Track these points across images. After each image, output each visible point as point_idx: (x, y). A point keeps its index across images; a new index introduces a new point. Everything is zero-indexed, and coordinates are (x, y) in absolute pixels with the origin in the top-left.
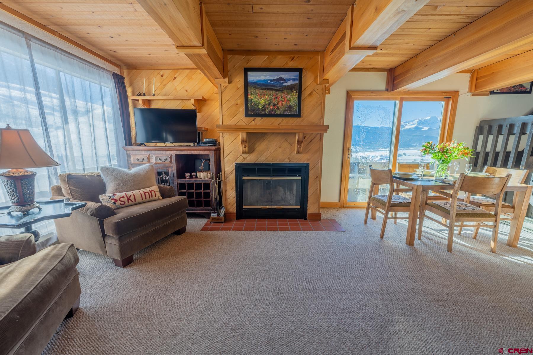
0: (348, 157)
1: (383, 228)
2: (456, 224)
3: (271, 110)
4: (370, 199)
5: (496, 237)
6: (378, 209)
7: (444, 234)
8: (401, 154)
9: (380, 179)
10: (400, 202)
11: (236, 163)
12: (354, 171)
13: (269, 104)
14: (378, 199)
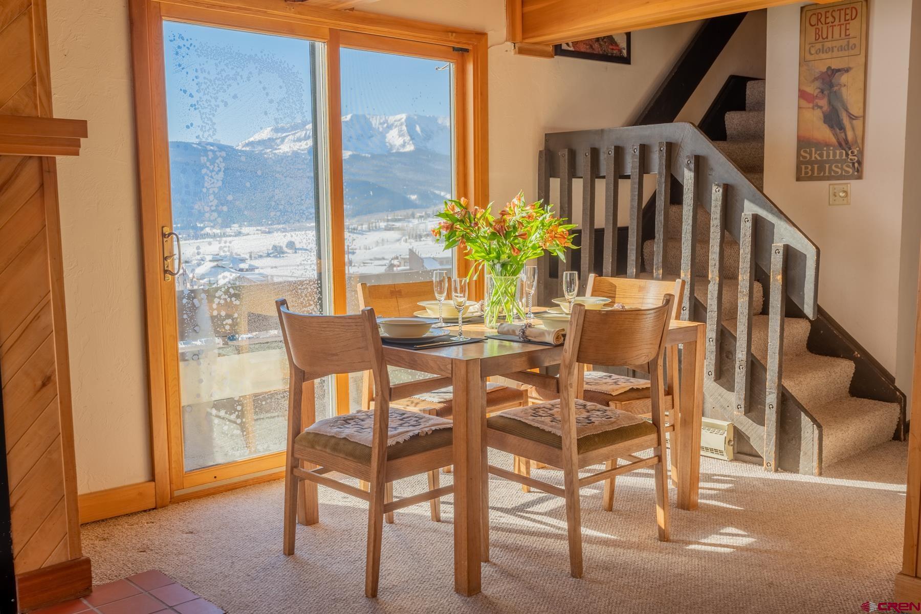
0: (166, 271)
1: (371, 554)
2: (581, 475)
4: (294, 442)
5: (665, 489)
6: (333, 475)
7: (532, 516)
8: (281, 247)
9: (333, 355)
10: (411, 434)
12: (196, 328)
14: (333, 437)
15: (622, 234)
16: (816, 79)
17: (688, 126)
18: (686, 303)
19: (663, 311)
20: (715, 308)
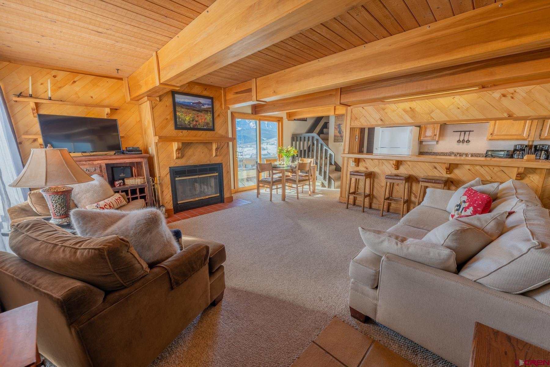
0: (236, 157)
2: (299, 186)
3: (194, 125)
4: (258, 182)
11: (170, 167)
13: (193, 121)
14: (264, 180)
15: (305, 151)
16: (337, 125)
17: (316, 134)
18: (315, 163)
19: (310, 163)
20: (319, 163)
